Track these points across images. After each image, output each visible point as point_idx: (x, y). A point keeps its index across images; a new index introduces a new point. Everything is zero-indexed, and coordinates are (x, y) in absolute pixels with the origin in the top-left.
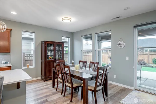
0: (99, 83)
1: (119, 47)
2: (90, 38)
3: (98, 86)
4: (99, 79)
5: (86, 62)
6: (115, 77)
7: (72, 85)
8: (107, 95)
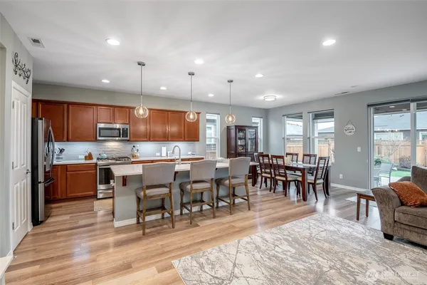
0: (319, 176)
1: (347, 133)
2: (300, 117)
3: (318, 179)
4: (320, 172)
5: (297, 155)
6: (341, 176)
7: (286, 179)
8: (328, 194)
